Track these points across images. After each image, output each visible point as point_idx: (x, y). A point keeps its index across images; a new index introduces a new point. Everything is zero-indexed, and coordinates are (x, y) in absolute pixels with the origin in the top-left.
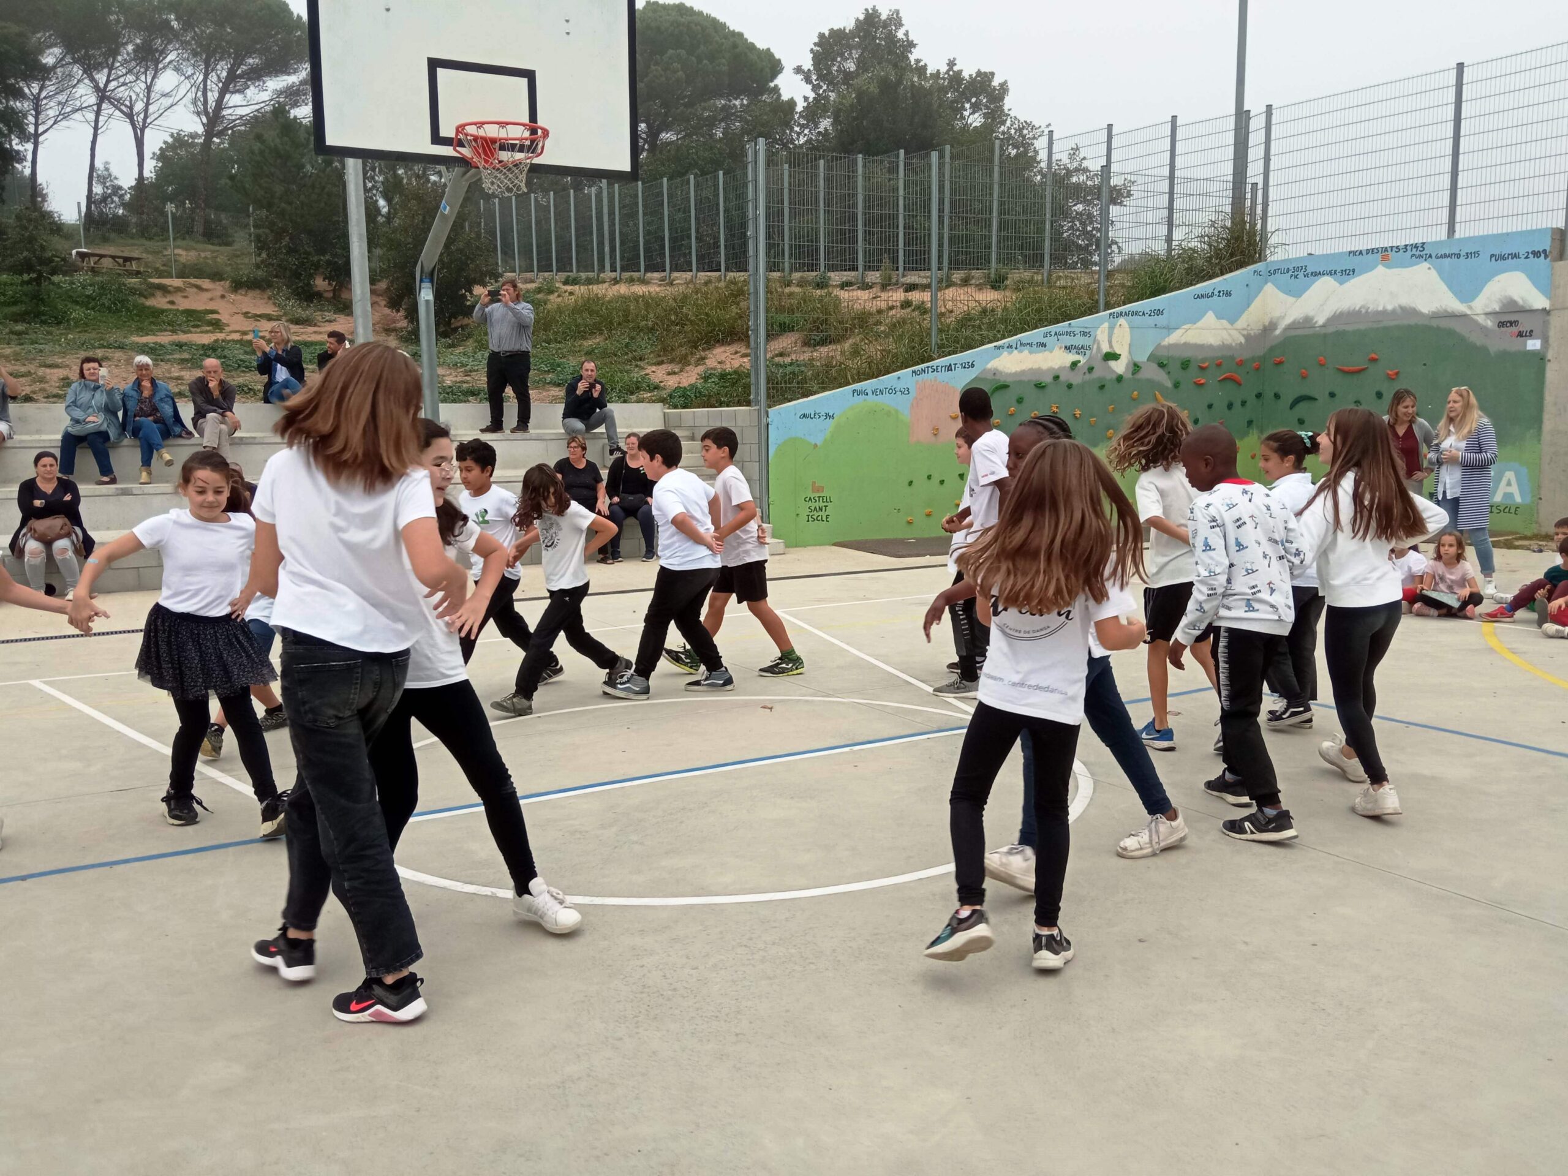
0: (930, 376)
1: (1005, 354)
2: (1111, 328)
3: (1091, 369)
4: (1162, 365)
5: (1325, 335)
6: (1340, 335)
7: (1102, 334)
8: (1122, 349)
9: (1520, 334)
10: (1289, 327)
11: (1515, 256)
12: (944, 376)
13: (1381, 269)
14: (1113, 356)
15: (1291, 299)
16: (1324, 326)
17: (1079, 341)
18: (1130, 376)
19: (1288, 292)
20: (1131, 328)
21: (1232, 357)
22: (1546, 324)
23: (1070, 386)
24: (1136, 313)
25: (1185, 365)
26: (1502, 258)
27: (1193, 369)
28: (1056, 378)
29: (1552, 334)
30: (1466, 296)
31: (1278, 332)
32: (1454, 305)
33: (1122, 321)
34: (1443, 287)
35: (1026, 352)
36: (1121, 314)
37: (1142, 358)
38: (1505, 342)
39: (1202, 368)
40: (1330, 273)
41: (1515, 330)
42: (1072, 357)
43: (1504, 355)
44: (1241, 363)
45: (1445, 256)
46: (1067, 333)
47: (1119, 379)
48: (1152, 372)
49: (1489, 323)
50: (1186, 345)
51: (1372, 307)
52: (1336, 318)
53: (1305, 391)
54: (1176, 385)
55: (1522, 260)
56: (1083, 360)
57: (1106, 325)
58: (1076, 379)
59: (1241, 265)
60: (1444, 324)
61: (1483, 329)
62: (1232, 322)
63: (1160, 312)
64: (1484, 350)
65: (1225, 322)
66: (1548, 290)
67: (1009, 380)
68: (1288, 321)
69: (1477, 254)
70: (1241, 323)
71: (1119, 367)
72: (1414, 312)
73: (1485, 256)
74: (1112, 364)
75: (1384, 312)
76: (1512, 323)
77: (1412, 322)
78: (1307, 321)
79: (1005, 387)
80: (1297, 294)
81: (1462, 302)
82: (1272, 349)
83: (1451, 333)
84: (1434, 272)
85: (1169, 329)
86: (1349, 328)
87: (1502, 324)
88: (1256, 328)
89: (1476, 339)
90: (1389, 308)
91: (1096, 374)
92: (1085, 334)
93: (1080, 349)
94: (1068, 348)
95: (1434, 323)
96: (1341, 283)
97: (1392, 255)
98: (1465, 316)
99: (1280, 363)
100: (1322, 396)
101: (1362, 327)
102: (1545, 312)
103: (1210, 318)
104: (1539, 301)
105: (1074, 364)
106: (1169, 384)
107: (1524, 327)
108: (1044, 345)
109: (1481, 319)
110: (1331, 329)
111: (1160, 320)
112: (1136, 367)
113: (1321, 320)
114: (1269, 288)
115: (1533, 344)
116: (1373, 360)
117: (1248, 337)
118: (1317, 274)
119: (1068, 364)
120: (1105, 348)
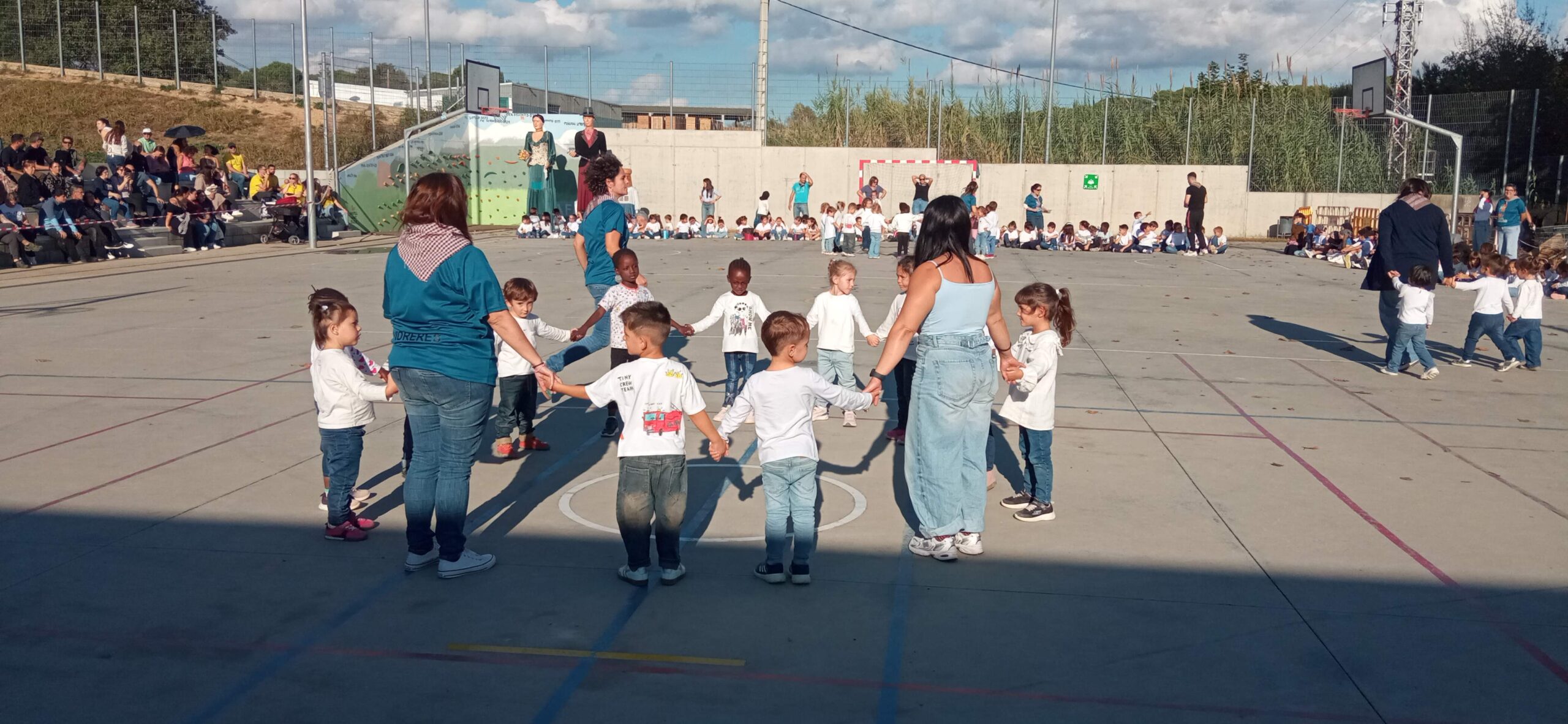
0: (381, 158)
2: (429, 140)
3: (426, 159)
4: (443, 157)
5: (498, 147)
6: (505, 147)
7: (426, 143)
8: (432, 149)
11: (574, 124)
13: (521, 122)
14: (431, 152)
15: (481, 130)
17: (420, 145)
18: (436, 161)
19: (480, 127)
20: (434, 140)
21: (461, 155)
23: (421, 165)
24: (436, 134)
25: (450, 157)
26: (569, 124)
27: (452, 159)
28: (417, 161)
33: (432, 137)
37: (438, 153)
39: (455, 159)
42: (420, 152)
44: (465, 157)
46: (417, 141)
48: (442, 160)
50: (449, 148)
52: (503, 140)
53: (491, 170)
56: (424, 153)
58: (422, 162)
62: (461, 138)
65: (459, 139)
69: (559, 121)
70: (463, 139)
71: (434, 158)
73: (562, 122)
74: (430, 155)
78: (489, 141)
79: (403, 165)
80: (484, 128)
82: (473, 151)
85: (444, 141)
86: (509, 145)
88: (467, 142)
92: (422, 142)
93: (422, 149)
94: (419, 148)
96: (504, 126)
99: (478, 158)
100: (499, 172)
105: (421, 155)
110: (500, 145)
112: (438, 158)
114: (470, 125)
117: (465, 146)
119: (419, 155)
120: (428, 149)
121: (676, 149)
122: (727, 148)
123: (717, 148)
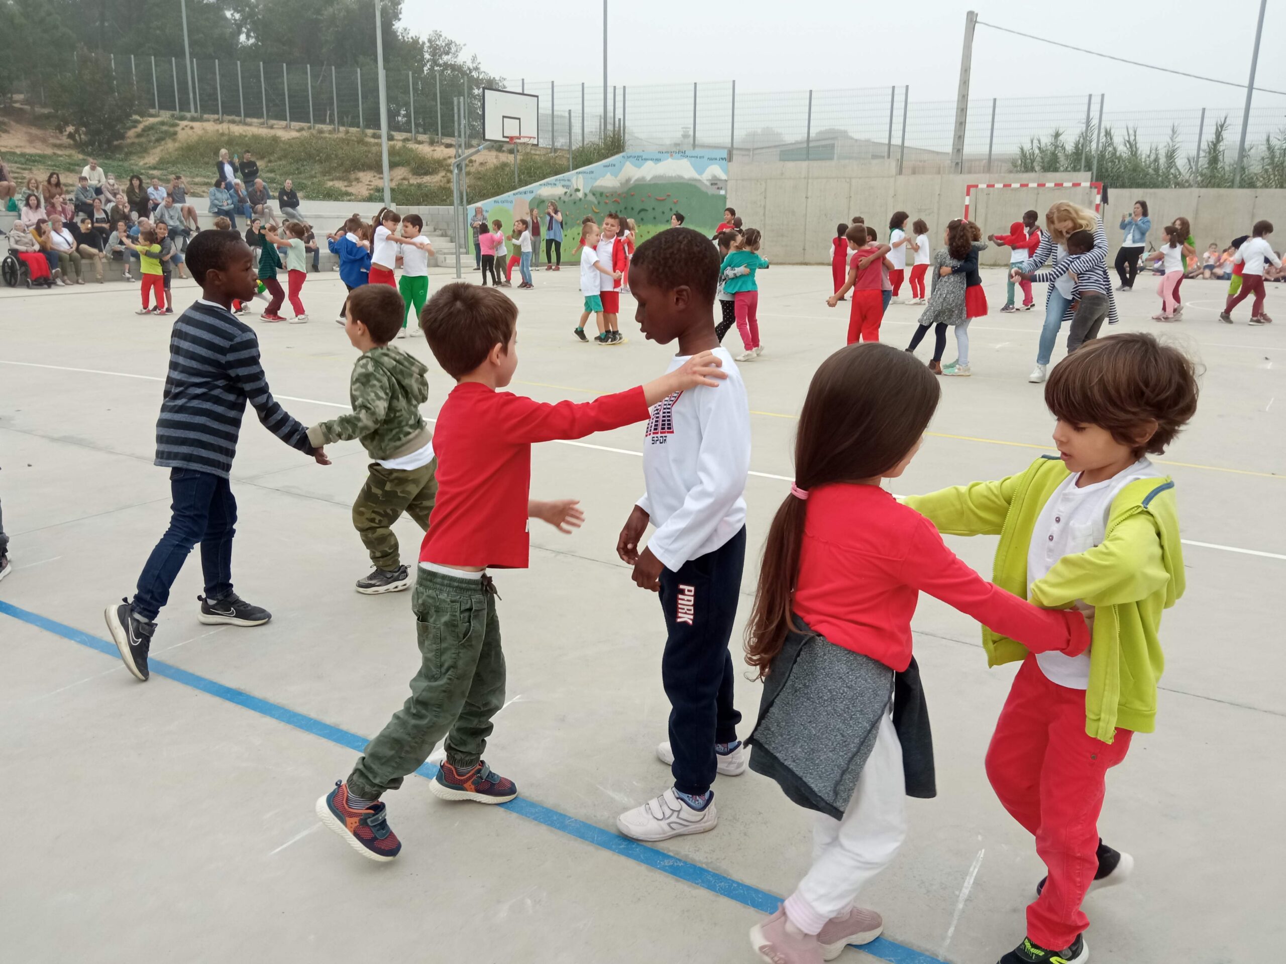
0: (519, 196)
1: (543, 187)
2: (577, 178)
3: (571, 195)
4: (594, 194)
5: (650, 185)
6: (656, 185)
7: (574, 180)
8: (580, 187)
9: (718, 188)
10: (637, 181)
11: (716, 159)
12: (523, 196)
13: (670, 160)
14: (578, 190)
15: (637, 169)
16: (650, 181)
17: (567, 183)
18: (583, 198)
19: (636, 166)
20: (584, 178)
21: (616, 192)
22: (726, 185)
23: (564, 202)
24: (585, 172)
25: (601, 194)
26: (711, 159)
27: (604, 195)
28: (560, 198)
29: (729, 188)
30: (701, 173)
31: (632, 182)
32: (697, 176)
33: (580, 176)
34: (692, 169)
35: (550, 186)
36: (580, 173)
37: (587, 191)
38: (712, 191)
39: (607, 196)
40: (652, 160)
41: (717, 186)
42: (565, 190)
43: (713, 196)
44: (619, 195)
45: (692, 157)
46: (563, 180)
47: (580, 200)
48: (591, 198)
49: (708, 184)
50: (601, 186)
51: (667, 175)
52: (655, 178)
53: (642, 207)
54: (599, 203)
55: (718, 161)
56: (568, 191)
57: (575, 177)
58: (566, 199)
59: (617, 153)
60: (693, 183)
61: (706, 185)
62: (616, 177)
63: (592, 172)
64: (706, 194)
65: (613, 177)
66: (726, 172)
67: (545, 199)
68: (636, 178)
69: (703, 157)
70: (619, 177)
71: (580, 195)
72: (681, 177)
73: (706, 158)
74: (578, 193)
75: (671, 177)
76: (716, 184)
77: (682, 181)
78: (643, 179)
79: (543, 201)
80: (639, 167)
81: (699, 174)
82: (630, 189)
83: (695, 187)
84: (689, 163)
85: (596, 179)
86: (660, 182)
87: (712, 184)
88: (623, 181)
89: (704, 189)
90: (674, 175)
91: (573, 197)
92: (569, 180)
93: (567, 187)
94: (563, 186)
95: (690, 182)
96: (656, 164)
97: (674, 154)
98: (700, 180)
99: (632, 195)
100: (650, 209)
101: (664, 182)
102: (726, 181)
103: (609, 174)
104: (724, 177)
105: (566, 193)
106: (596, 202)
107: (720, 186)
108: (555, 185)
109: (705, 182)
110: (652, 182)
111: (592, 175)
112: (586, 195)
113: (648, 178)
114: (628, 163)
115: (722, 192)
116: (669, 196)
117: (621, 184)
118: (646, 160)
119: (563, 192)
120: (575, 187)
121: (810, 181)
122: (860, 178)
123: (850, 178)
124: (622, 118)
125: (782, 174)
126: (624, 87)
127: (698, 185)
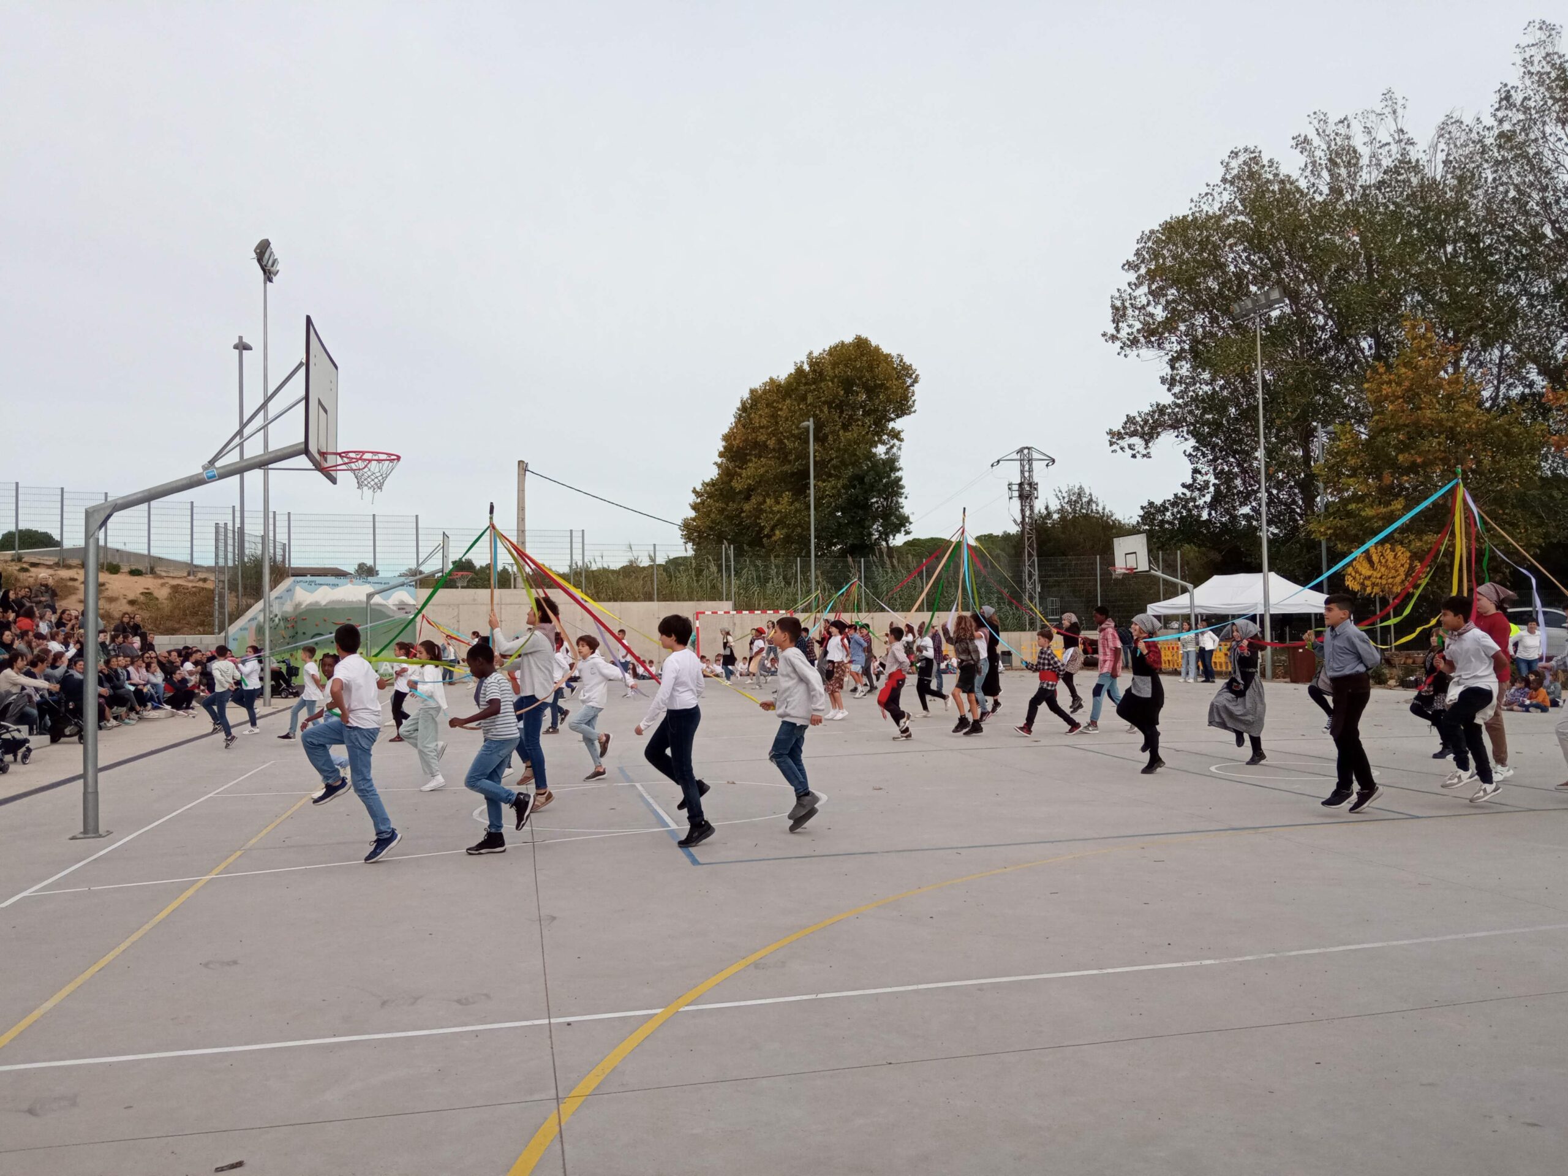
5: (326, 609)
6: (333, 609)
9: (405, 613)
10: (308, 605)
13: (350, 585)
15: (308, 594)
16: (325, 605)
19: (309, 591)
30: (385, 598)
31: (303, 607)
32: (381, 601)
38: (399, 614)
40: (327, 585)
41: (403, 611)
43: (401, 620)
45: (375, 583)
49: (395, 608)
51: (346, 600)
52: (330, 603)
53: (318, 631)
55: (404, 587)
60: (378, 608)
61: (393, 610)
64: (391, 617)
66: (414, 598)
68: (308, 602)
70: (292, 602)
75: (353, 602)
76: (403, 609)
78: (317, 603)
80: (312, 592)
81: (383, 600)
82: (300, 614)
83: (380, 611)
85: (283, 602)
86: (337, 607)
87: (399, 609)
88: (297, 605)
89: (392, 614)
90: (354, 600)
93: (269, 611)
95: (374, 607)
96: (333, 589)
97: (353, 580)
98: (384, 605)
99: (303, 620)
101: (343, 607)
102: (414, 605)
104: (411, 602)
107: (408, 611)
108: (264, 608)
109: (392, 607)
110: (329, 607)
111: (281, 600)
113: (323, 603)
114: (298, 588)
115: (410, 616)
117: (293, 608)
118: (321, 585)
124: (286, 542)
125: (474, 600)
126: (289, 513)
127: (383, 610)
